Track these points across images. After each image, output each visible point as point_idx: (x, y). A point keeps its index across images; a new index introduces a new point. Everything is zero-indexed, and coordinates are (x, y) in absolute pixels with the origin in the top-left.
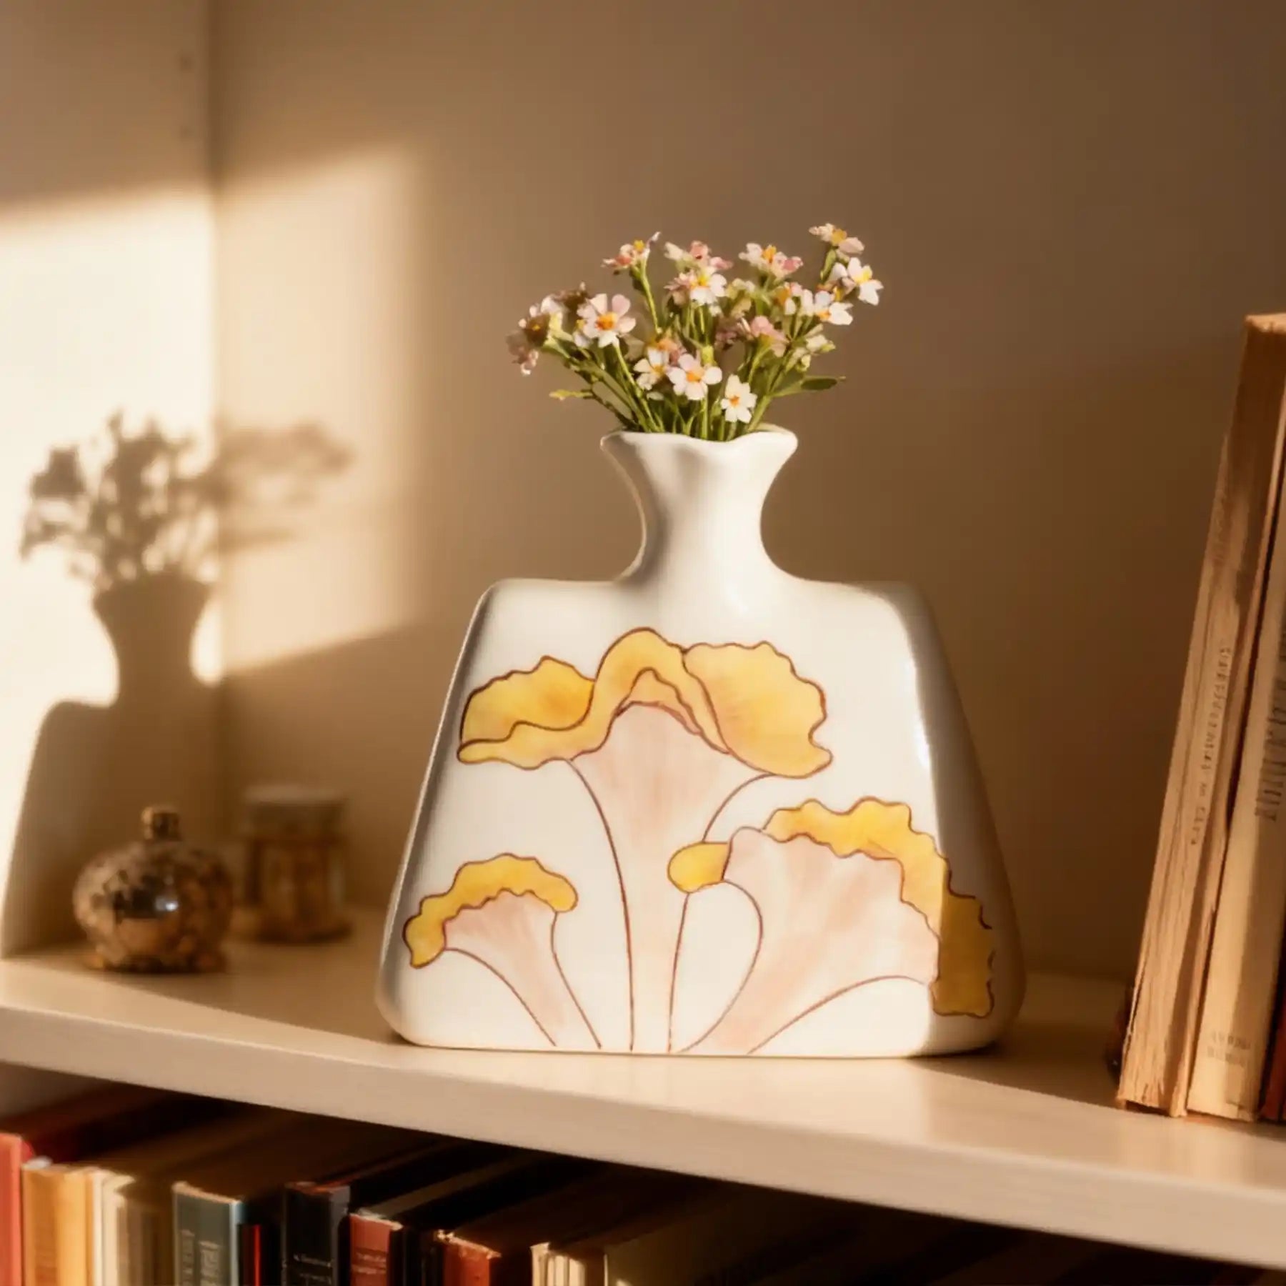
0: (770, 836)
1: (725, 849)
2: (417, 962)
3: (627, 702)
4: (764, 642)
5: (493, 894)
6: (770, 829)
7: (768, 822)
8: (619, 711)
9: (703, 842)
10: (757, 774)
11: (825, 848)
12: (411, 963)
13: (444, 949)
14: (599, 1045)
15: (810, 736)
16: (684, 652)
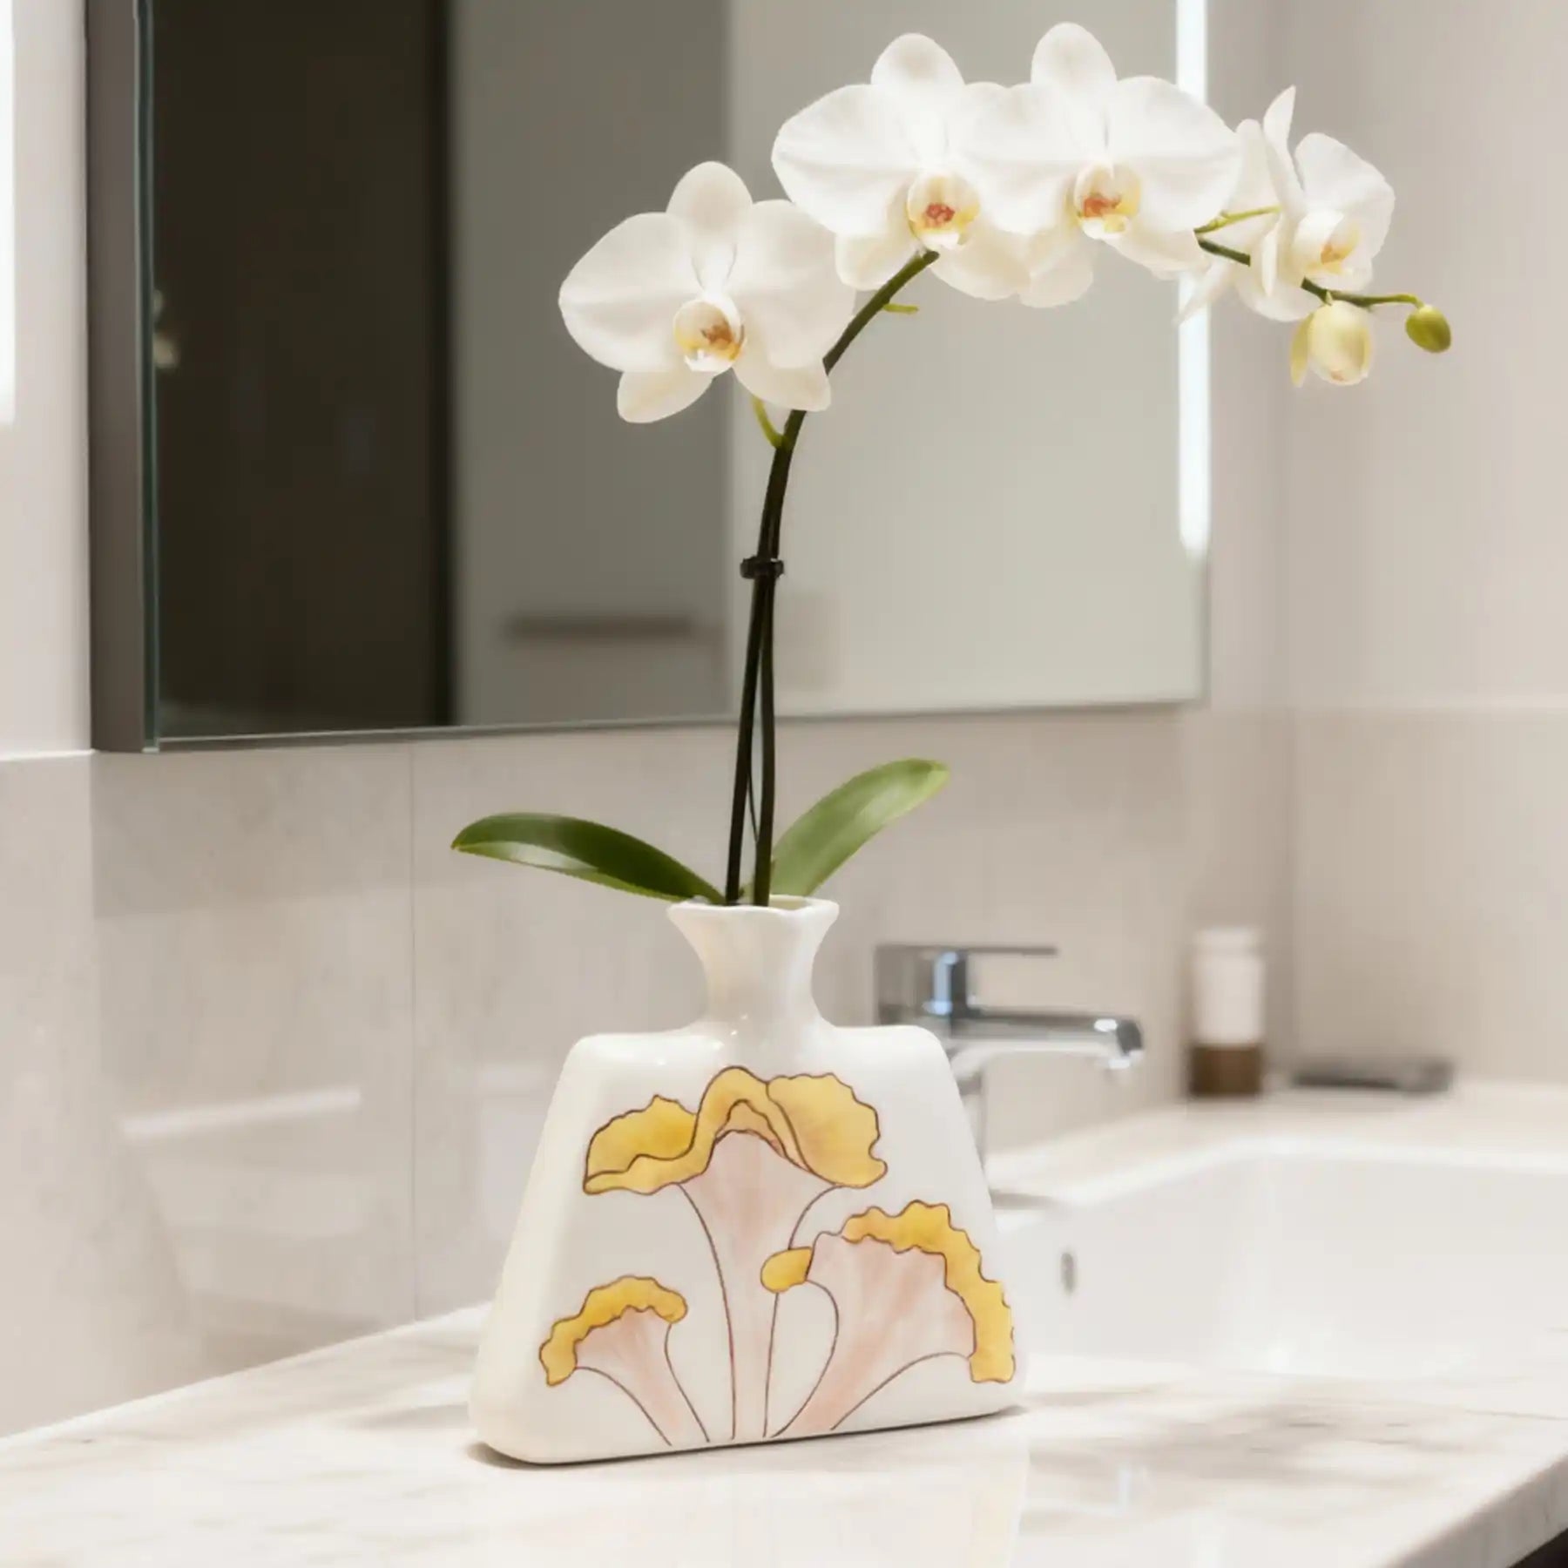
0: (844, 1238)
1: (808, 1253)
2: (553, 1379)
3: (722, 1132)
4: (831, 1074)
5: (618, 1314)
6: (844, 1234)
7: (843, 1228)
8: (716, 1141)
9: (790, 1249)
10: (829, 1186)
11: (887, 1247)
12: (548, 1383)
13: (576, 1368)
14: (708, 1440)
15: (870, 1153)
16: (767, 1083)
